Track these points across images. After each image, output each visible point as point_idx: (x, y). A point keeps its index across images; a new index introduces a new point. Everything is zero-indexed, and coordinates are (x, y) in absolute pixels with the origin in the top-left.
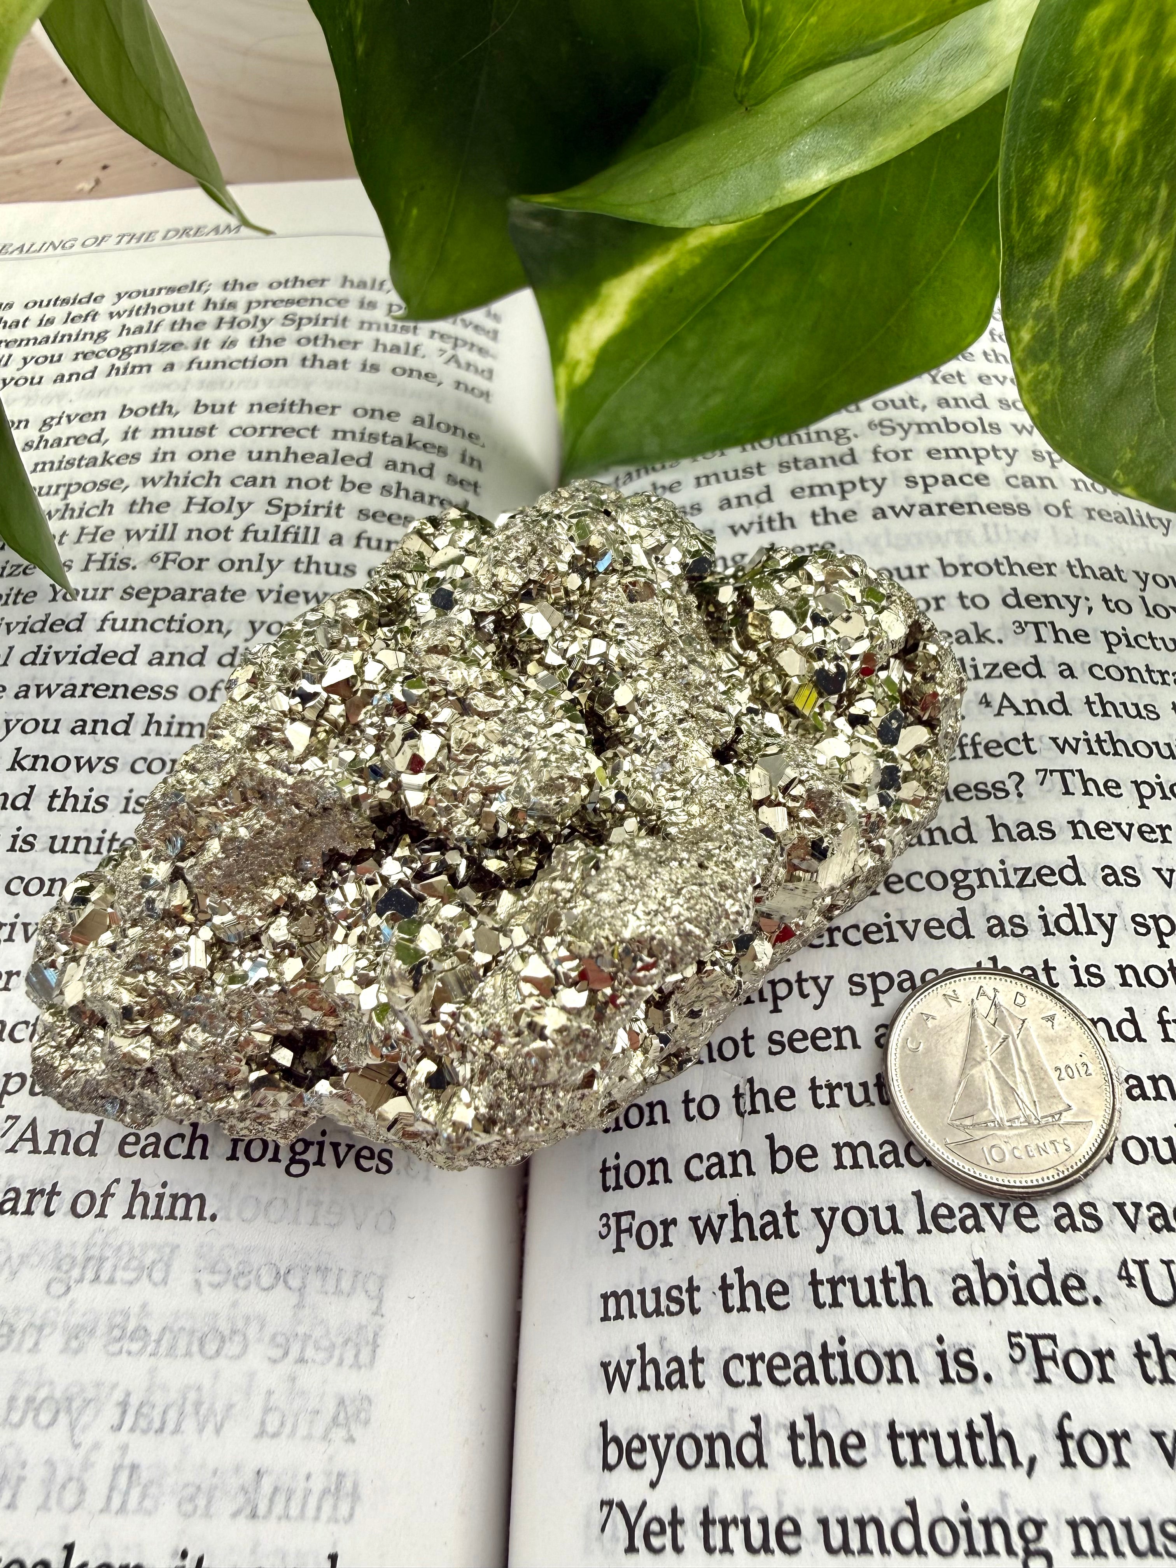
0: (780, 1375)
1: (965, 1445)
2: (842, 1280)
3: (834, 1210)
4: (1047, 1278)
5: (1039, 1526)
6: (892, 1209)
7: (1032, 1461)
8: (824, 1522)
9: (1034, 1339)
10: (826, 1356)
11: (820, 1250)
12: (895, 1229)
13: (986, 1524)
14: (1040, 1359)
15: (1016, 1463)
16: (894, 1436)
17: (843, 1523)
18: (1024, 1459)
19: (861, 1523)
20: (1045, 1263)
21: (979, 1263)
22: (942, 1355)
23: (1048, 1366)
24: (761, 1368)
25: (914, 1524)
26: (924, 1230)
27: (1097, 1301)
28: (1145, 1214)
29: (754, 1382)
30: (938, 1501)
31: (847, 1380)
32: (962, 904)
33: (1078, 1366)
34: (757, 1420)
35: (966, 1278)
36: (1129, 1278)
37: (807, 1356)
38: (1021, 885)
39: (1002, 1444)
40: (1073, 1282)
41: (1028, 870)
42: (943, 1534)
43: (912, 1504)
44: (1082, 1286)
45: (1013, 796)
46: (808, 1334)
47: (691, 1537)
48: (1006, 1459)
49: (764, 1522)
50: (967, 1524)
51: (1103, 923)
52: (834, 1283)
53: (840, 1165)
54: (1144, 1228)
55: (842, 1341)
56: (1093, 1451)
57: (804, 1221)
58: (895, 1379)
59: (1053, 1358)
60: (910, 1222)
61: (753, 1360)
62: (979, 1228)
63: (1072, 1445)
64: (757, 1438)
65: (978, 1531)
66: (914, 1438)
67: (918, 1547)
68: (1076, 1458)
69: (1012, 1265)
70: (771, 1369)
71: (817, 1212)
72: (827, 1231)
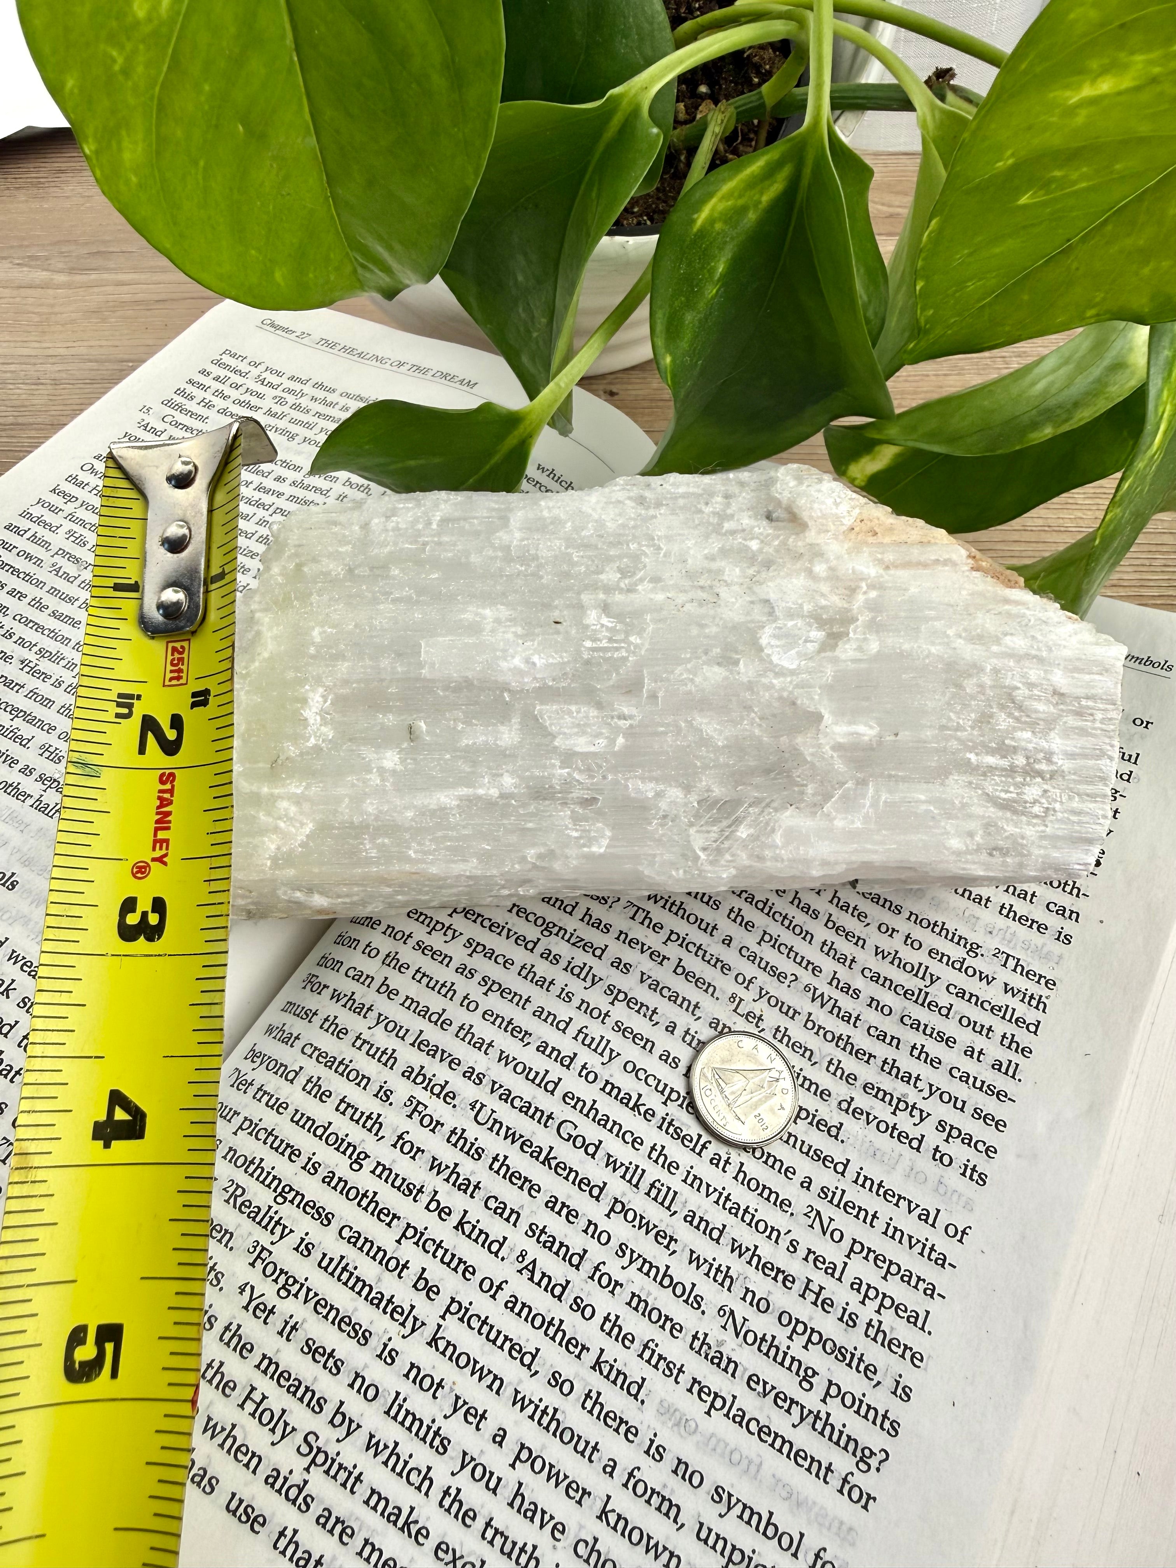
0: (321, 1059)
1: (364, 1118)
2: (368, 1043)
3: (386, 1018)
4: (443, 1088)
5: (367, 1156)
6: (407, 1031)
7: (383, 1137)
8: (297, 1111)
9: (419, 1103)
10: (341, 1063)
11: (370, 1028)
12: (403, 1038)
13: (349, 1144)
14: (415, 1110)
15: (376, 1134)
16: (342, 1101)
17: (303, 1115)
18: (380, 1135)
19: (309, 1119)
20: (447, 1082)
21: (422, 1068)
22: (381, 1087)
23: (416, 1114)
24: (317, 1053)
25: (326, 1129)
26: (413, 1045)
27: (454, 1106)
28: (501, 1091)
29: (310, 1056)
30: (340, 1128)
31: (342, 1074)
32: (540, 936)
33: (426, 1121)
34: (301, 1068)
35: (413, 1069)
36: (474, 1107)
37: (335, 1059)
38: (573, 944)
39: (377, 1126)
40: (451, 1095)
41: (583, 940)
42: (332, 1139)
43: (330, 1123)
44: (453, 1098)
45: (607, 906)
46: (341, 1053)
47: (252, 1091)
48: (374, 1131)
49: (278, 1099)
50: (343, 1140)
51: (593, 980)
52: (365, 1041)
53: (402, 1004)
54: (496, 1095)
55: (351, 1061)
56: (407, 1148)
57: (373, 1015)
58: (358, 1084)
59: (420, 1113)
60: (410, 1039)
61: (316, 1049)
62: (433, 1056)
63: (401, 1142)
64: (297, 1074)
65: (345, 1144)
66: (349, 1105)
67: (320, 1137)
68: (399, 1146)
69: (434, 1075)
70: (320, 1055)
71: (380, 1015)
72: (378, 1023)
